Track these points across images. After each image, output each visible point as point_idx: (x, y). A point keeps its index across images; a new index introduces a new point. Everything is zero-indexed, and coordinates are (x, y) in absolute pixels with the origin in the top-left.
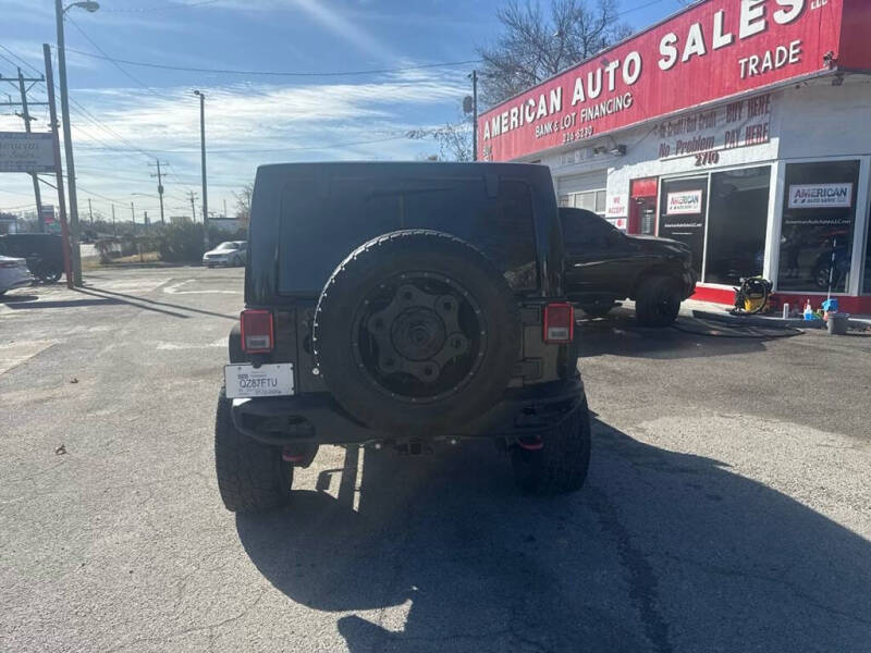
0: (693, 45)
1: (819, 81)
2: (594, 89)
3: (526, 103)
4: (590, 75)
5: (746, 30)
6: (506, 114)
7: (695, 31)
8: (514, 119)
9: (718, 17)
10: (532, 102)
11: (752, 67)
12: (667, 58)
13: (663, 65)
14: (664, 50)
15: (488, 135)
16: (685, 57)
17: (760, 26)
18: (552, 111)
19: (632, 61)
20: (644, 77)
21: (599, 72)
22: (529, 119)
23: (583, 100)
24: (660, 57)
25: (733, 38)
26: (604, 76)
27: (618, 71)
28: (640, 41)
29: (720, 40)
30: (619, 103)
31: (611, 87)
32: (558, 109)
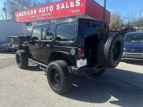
0: (63, 7)
1: (82, 15)
2: (44, 11)
3: (28, 11)
4: (43, 8)
5: (71, 6)
6: (23, 13)
7: (63, 5)
8: (25, 14)
9: (67, 3)
10: (29, 11)
11: (73, 12)
12: (58, 8)
13: (57, 9)
14: (57, 7)
15: (18, 16)
16: (61, 8)
17: (74, 6)
18: (34, 13)
19: (51, 7)
20: (54, 10)
21: (45, 8)
22: (29, 14)
23: (41, 12)
24: (57, 8)
25: (70, 7)
26: (46, 9)
27: (49, 9)
28: (53, 4)
29: (67, 7)
30: (49, 14)
31: (47, 11)
32: (36, 13)
